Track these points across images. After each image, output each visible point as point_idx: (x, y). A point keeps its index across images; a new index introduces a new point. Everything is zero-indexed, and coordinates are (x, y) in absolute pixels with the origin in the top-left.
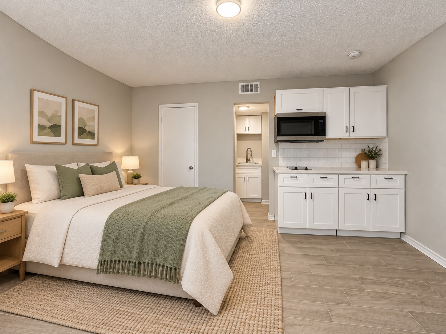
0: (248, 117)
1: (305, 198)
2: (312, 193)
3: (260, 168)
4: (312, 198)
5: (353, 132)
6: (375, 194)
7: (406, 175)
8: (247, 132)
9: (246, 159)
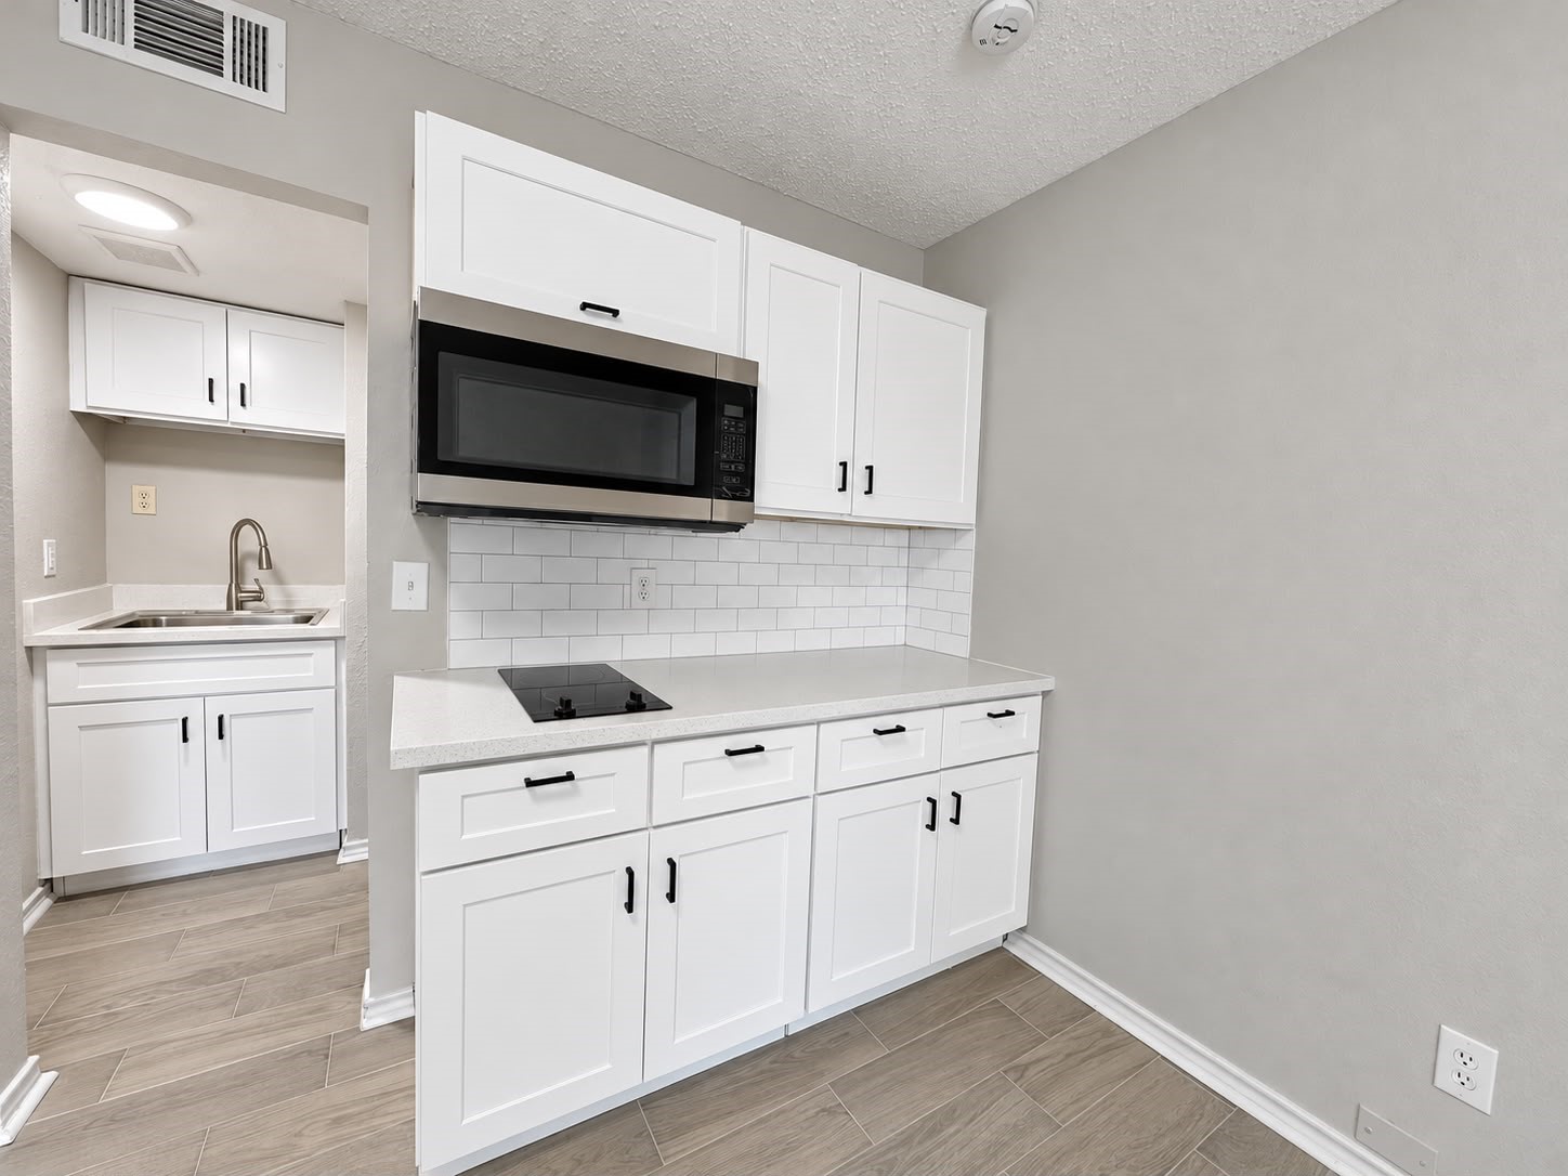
0: (233, 311)
1: (630, 907)
2: (672, 863)
3: (327, 653)
4: (671, 897)
5: (869, 492)
6: (958, 797)
7: (1045, 694)
8: (221, 413)
9: (230, 585)
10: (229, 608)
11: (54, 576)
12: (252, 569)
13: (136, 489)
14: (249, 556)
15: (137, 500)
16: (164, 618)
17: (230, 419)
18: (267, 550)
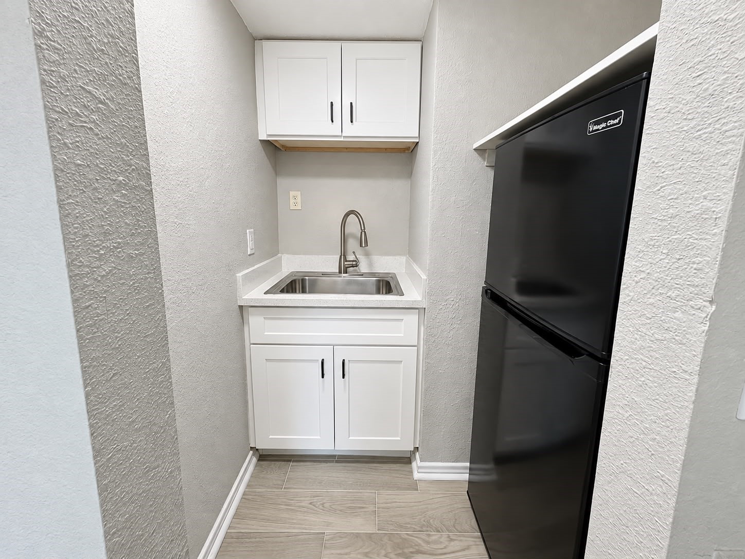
8: (338, 130)
9: (341, 256)
10: (340, 272)
11: (254, 254)
12: (352, 244)
13: (292, 193)
14: (353, 236)
15: (292, 201)
16: (307, 278)
17: (343, 135)
18: (365, 232)
